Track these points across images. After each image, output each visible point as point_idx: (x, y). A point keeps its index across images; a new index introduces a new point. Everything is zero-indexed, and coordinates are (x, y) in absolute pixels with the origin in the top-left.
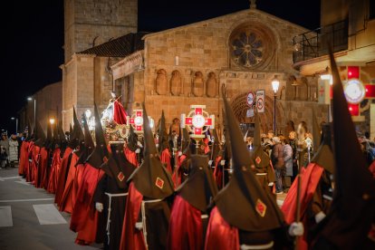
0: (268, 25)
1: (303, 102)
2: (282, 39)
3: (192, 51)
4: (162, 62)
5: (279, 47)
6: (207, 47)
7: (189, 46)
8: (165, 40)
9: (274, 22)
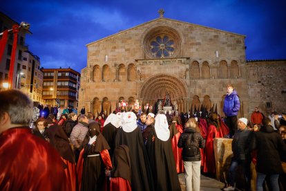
0: (173, 27)
1: (206, 81)
2: (185, 35)
3: (117, 50)
4: (97, 60)
5: (183, 41)
6: (127, 47)
7: (115, 47)
8: (99, 46)
9: (178, 24)
